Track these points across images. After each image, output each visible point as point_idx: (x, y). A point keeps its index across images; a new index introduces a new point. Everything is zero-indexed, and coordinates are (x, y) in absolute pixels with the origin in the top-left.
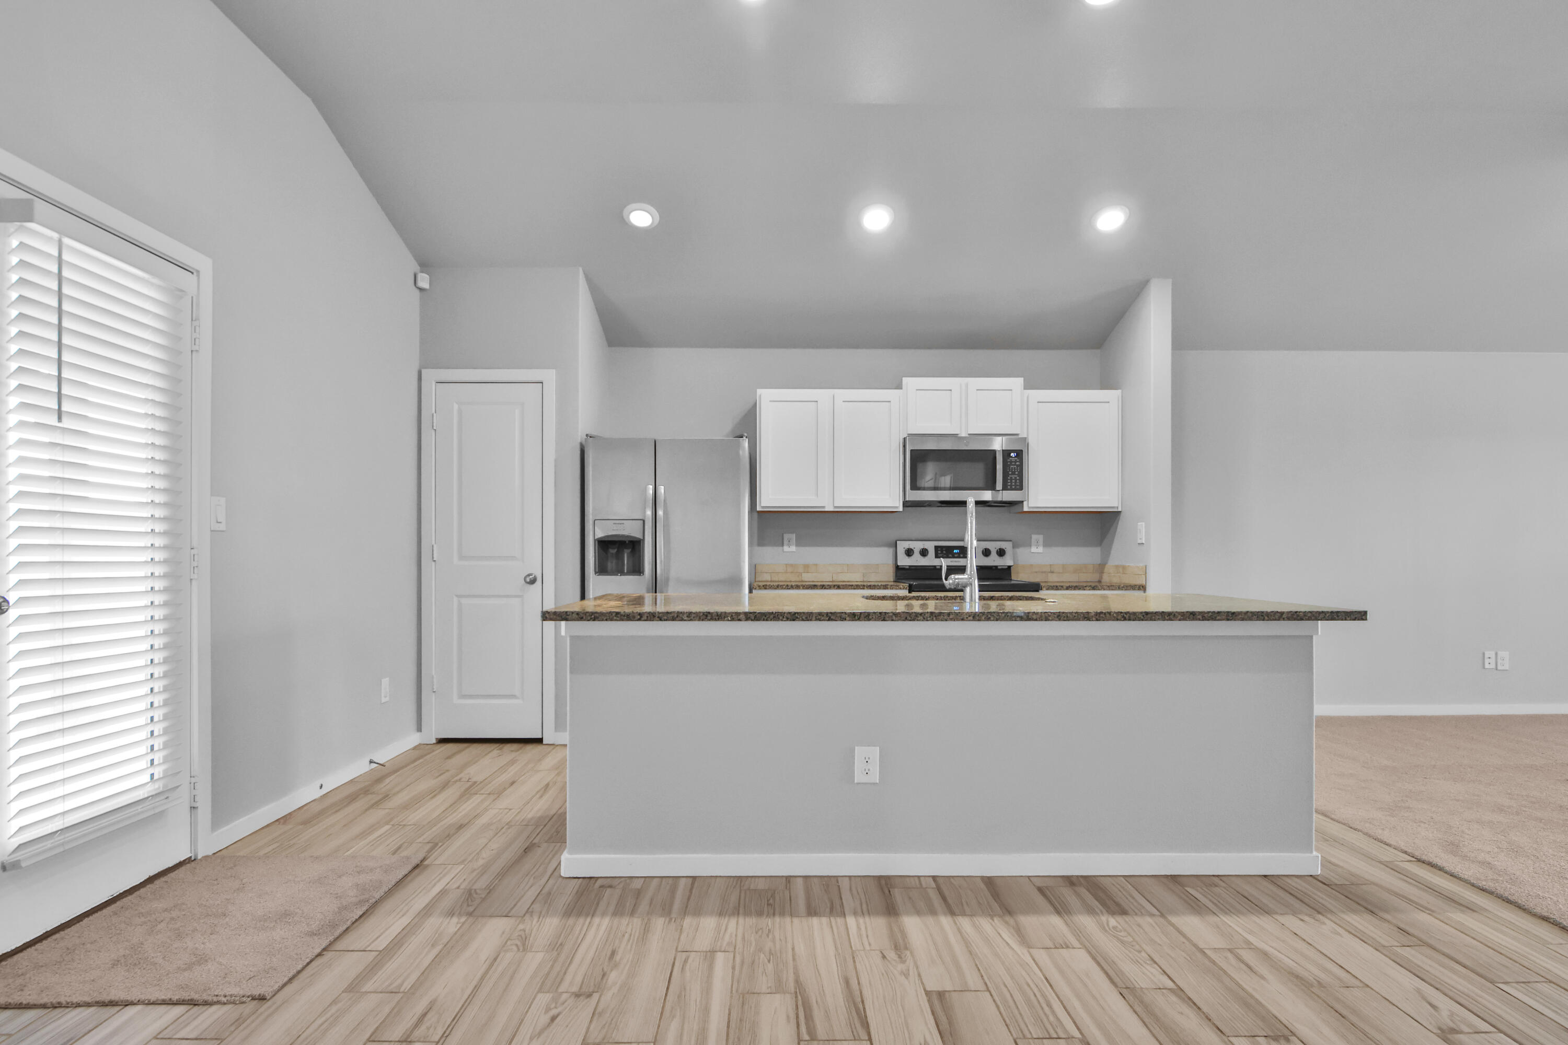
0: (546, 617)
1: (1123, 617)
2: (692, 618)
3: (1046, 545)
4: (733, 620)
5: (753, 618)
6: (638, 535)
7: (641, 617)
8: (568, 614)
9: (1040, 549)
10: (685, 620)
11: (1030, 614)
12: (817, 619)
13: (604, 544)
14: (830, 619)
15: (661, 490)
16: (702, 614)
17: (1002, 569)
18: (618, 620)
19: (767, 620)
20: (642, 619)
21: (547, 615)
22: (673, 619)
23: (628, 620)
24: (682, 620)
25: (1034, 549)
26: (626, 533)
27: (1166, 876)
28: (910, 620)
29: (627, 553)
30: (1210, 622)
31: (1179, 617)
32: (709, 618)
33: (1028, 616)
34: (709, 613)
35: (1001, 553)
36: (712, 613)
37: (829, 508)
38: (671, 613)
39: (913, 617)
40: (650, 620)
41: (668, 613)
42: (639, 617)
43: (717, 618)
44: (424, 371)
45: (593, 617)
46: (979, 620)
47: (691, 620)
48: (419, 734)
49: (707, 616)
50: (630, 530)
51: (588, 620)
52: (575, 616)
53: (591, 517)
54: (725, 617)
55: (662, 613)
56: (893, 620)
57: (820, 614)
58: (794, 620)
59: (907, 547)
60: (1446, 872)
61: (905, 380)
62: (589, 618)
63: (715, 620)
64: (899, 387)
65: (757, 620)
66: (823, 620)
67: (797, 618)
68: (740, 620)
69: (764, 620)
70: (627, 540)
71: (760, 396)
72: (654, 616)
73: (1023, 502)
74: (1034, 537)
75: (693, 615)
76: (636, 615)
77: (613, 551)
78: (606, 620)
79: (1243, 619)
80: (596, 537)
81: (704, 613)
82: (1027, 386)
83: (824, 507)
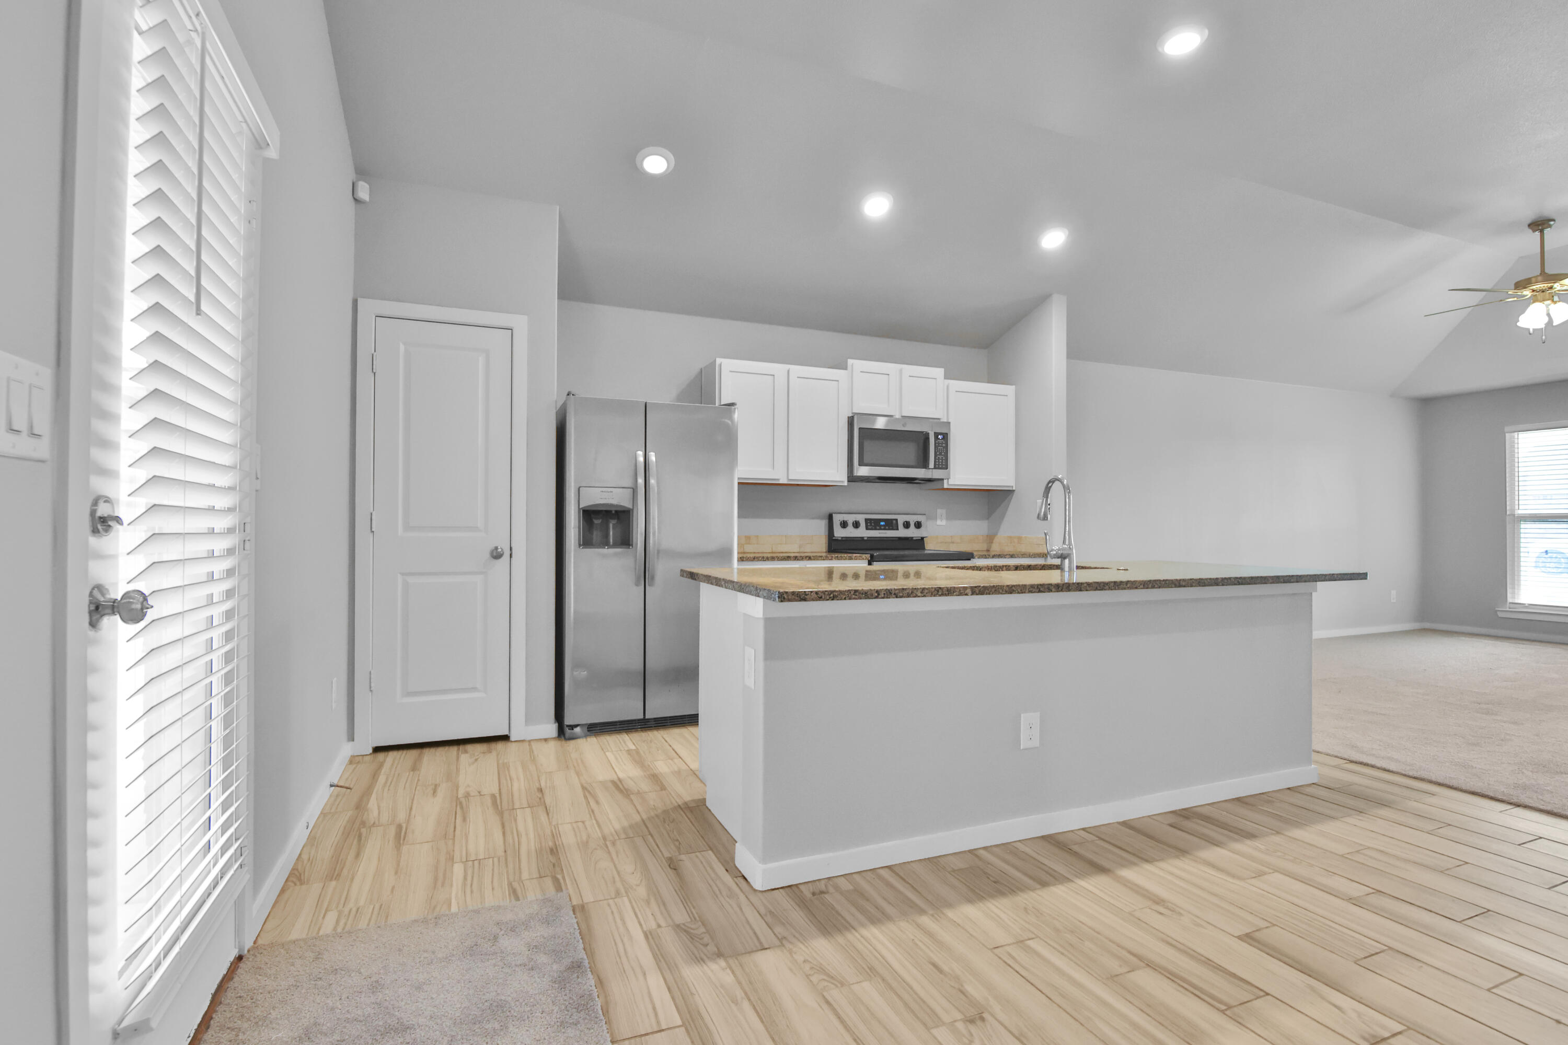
0: (784, 598)
1: (1238, 582)
2: (925, 594)
3: (949, 517)
4: (960, 594)
5: (978, 592)
6: (627, 504)
7: (879, 594)
8: (807, 593)
9: (944, 523)
10: (919, 597)
11: (1181, 582)
12: (1030, 592)
13: (589, 515)
14: (1040, 591)
15: (652, 457)
16: (933, 590)
17: (916, 540)
18: (856, 599)
19: (989, 594)
20: (880, 596)
21: (785, 596)
22: (908, 596)
23: (866, 599)
24: (916, 596)
25: (939, 522)
26: (614, 502)
27: (1233, 799)
28: (1100, 590)
29: (614, 524)
30: (1288, 584)
31: (1271, 581)
32: (940, 593)
33: (1179, 583)
34: (940, 588)
35: (918, 525)
36: (943, 588)
37: (783, 481)
38: (906, 589)
39: (1102, 587)
40: (887, 598)
41: (903, 589)
42: (876, 595)
43: (947, 593)
44: (360, 301)
45: (832, 595)
46: (1147, 588)
47: (924, 596)
48: (351, 743)
49: (938, 591)
50: (617, 498)
51: (828, 600)
52: (814, 595)
53: (573, 484)
54: (954, 592)
55: (898, 589)
56: (1087, 590)
57: (1032, 586)
58: (1011, 593)
59: (842, 520)
60: (1378, 768)
61: (850, 361)
62: (828, 598)
63: (946, 595)
64: (843, 366)
65: (981, 594)
66: (1034, 592)
67: (1014, 591)
68: (966, 595)
69: (987, 594)
70: (613, 509)
71: (720, 365)
72: (891, 593)
73: (943, 479)
74: (939, 511)
75: (926, 591)
76: (874, 592)
77: (597, 522)
78: (845, 599)
79: (1305, 581)
80: (581, 507)
81: (935, 588)
82: (946, 377)
83: (778, 480)
